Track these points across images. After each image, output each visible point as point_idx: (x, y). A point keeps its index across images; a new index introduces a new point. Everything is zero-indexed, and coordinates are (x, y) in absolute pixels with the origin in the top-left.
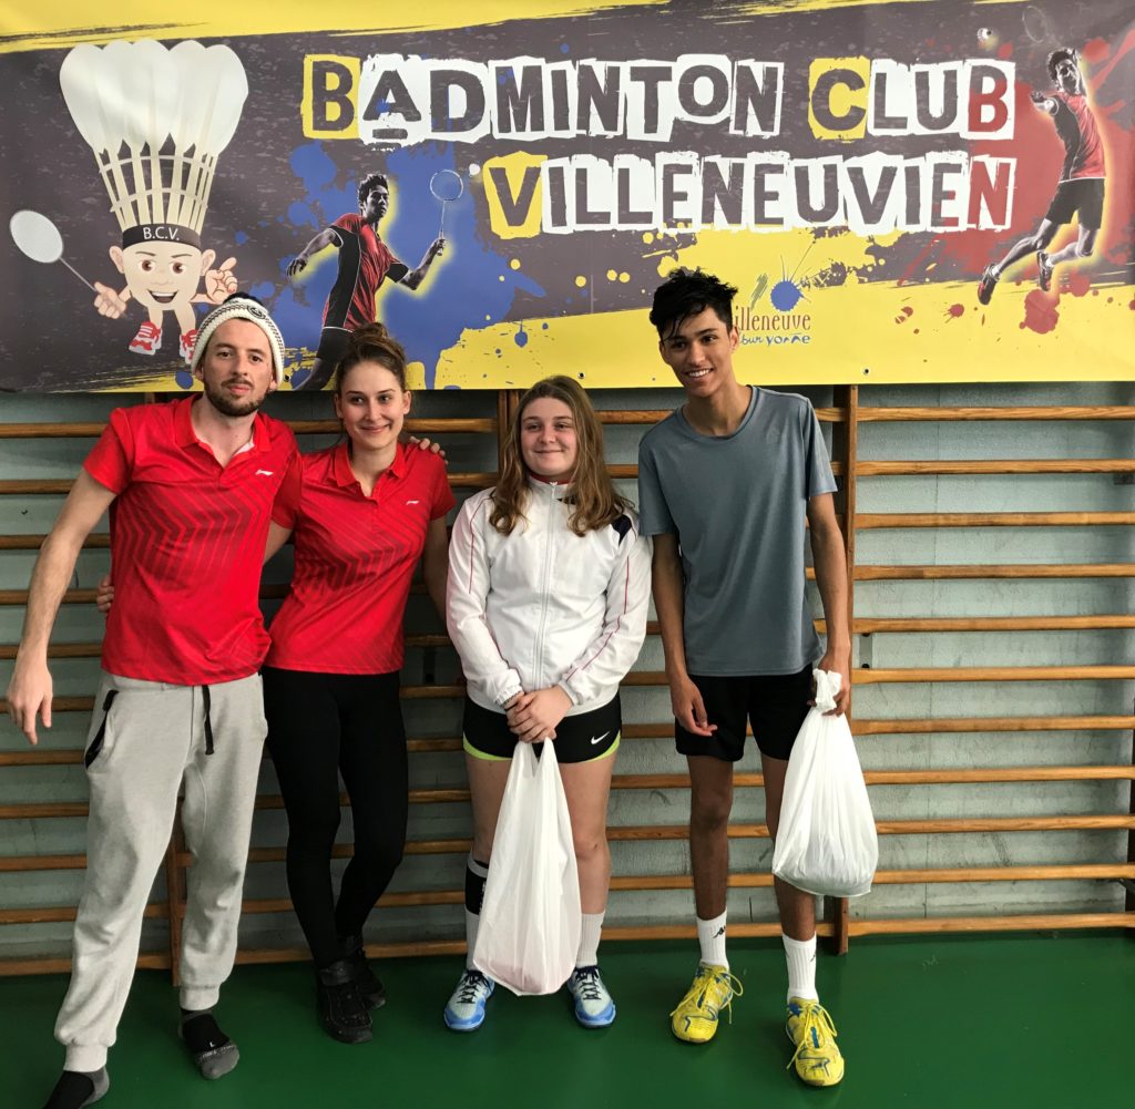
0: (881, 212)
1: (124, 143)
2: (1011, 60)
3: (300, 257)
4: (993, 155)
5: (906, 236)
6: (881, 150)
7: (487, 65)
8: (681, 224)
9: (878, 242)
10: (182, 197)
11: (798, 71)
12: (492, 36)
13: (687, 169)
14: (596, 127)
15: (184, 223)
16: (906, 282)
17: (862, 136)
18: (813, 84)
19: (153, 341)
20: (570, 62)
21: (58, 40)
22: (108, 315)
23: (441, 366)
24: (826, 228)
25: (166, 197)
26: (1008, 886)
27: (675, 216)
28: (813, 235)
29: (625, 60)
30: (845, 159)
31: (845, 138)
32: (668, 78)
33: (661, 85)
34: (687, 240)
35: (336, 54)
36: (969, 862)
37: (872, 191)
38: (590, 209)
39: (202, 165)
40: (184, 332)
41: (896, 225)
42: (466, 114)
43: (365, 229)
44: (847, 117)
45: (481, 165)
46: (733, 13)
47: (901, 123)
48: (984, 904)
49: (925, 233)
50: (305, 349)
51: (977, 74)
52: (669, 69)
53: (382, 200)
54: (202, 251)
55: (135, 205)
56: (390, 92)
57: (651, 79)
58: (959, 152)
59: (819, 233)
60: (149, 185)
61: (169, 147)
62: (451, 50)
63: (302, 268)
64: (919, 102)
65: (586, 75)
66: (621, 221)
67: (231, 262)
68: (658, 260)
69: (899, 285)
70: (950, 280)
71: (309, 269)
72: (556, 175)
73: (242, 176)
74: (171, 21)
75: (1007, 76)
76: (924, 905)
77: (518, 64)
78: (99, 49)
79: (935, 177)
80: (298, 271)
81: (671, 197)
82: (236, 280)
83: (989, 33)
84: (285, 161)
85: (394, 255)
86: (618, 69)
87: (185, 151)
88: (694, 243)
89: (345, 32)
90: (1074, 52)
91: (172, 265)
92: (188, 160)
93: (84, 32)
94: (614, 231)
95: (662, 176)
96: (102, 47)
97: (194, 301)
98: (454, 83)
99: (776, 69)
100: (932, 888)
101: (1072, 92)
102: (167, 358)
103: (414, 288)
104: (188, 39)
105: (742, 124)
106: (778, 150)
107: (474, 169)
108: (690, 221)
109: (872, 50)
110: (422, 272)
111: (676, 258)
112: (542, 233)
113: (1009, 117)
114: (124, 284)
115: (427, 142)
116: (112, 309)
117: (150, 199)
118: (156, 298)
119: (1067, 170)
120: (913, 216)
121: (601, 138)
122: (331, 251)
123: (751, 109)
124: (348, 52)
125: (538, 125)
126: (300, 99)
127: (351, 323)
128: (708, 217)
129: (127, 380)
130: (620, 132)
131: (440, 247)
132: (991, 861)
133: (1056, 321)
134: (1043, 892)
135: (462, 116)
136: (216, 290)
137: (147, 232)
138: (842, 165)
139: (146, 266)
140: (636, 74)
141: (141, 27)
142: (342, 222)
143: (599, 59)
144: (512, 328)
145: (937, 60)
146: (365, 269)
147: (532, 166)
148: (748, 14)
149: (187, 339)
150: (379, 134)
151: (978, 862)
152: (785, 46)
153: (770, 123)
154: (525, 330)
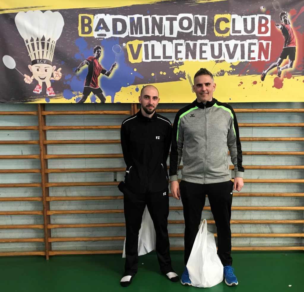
0: (234, 56)
1: (32, 38)
2: (269, 15)
3: (78, 68)
4: (265, 40)
5: (241, 63)
6: (234, 39)
7: (127, 17)
8: (180, 59)
9: (233, 64)
10: (47, 52)
11: (211, 18)
12: (129, 9)
13: (181, 45)
14: (157, 33)
15: (48, 59)
16: (241, 75)
17: (228, 35)
18: (215, 21)
19: (39, 90)
20: (150, 16)
21: (14, 10)
22: (28, 83)
23: (116, 97)
24: (219, 60)
25: (43, 52)
26: (273, 239)
27: (178, 57)
28: (215, 62)
29: (164, 15)
30: (224, 42)
31: (224, 36)
32: (176, 20)
33: (174, 22)
34: (181, 64)
35: (87, 14)
36: (262, 232)
37: (232, 50)
38: (155, 55)
39: (52, 44)
40: (48, 87)
41: (238, 60)
42: (122, 30)
43: (95, 60)
44: (225, 30)
45: (126, 43)
46: (194, 2)
47: (239, 32)
48: (266, 244)
49: (246, 62)
50: (79, 92)
51: (260, 18)
52: (176, 18)
53: (100, 53)
54: (52, 66)
55: (35, 54)
56: (102, 24)
57: (171, 20)
58: (255, 40)
59: (217, 62)
60: (38, 49)
61: (43, 39)
62: (118, 13)
63: (79, 71)
64: (244, 26)
65: (154, 19)
66: (164, 58)
67: (60, 69)
68: (173, 69)
69: (239, 76)
70: (253, 74)
71: (81, 71)
72: (146, 46)
73: (63, 46)
74: (44, 5)
75: (268, 19)
76: (250, 243)
77: (136, 17)
78: (25, 13)
79: (249, 46)
80: (78, 72)
81: (177, 52)
82: (61, 74)
83: (263, 8)
84: (74, 42)
85: (103, 67)
86: (162, 18)
87: (48, 39)
88: (183, 64)
89: (90, 8)
90: (287, 13)
91: (44, 70)
92: (48, 42)
93: (21, 8)
94: (162, 61)
95: (174, 47)
96: (26, 12)
97: (51, 79)
98: (118, 21)
99: (205, 17)
100: (252, 239)
101: (286, 24)
102: (43, 95)
103: (108, 76)
104: (48, 10)
105: (196, 32)
106: (206, 39)
107: (124, 44)
108: (182, 58)
109: (232, 12)
110: (110, 72)
111: (178, 68)
112: (142, 61)
113: (269, 30)
114: (32, 75)
115: (112, 37)
116: (29, 81)
117: (39, 52)
118: (40, 78)
119: (285, 44)
120: (243, 57)
121: (158, 36)
122: (86, 66)
123: (198, 28)
124: (90, 13)
125: (141, 33)
126: (78, 26)
127: (92, 85)
128: (187, 57)
129: (32, 100)
130: (163, 35)
131: (115, 65)
132: (268, 232)
133: (282, 85)
134: (283, 241)
135: (121, 30)
136: (56, 76)
137: (38, 61)
138: (223, 43)
139: (38, 70)
140: (167, 19)
141: (36, 7)
142: (89, 58)
143: (157, 15)
144: (135, 87)
145: (249, 15)
146: (95, 71)
147: (140, 43)
148: (197, 3)
149: (49, 90)
150: (99, 35)
151: (264, 232)
152: (208, 11)
153: (204, 32)
154: (138, 87)
